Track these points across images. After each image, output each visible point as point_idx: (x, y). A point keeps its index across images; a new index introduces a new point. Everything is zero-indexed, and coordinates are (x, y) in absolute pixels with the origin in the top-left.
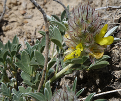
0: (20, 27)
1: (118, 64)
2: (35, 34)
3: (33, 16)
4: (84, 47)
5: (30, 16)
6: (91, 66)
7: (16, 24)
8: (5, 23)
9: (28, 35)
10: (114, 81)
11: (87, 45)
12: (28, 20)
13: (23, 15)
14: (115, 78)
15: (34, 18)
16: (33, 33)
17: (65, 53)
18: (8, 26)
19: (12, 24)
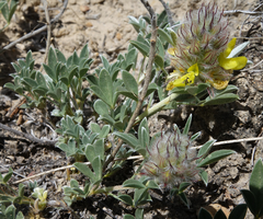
0: (82, 32)
1: (244, 101)
2: (104, 44)
3: (100, 16)
4: (201, 70)
5: (96, 15)
6: (207, 100)
7: (74, 26)
8: (58, 25)
9: (95, 46)
10: (237, 126)
11: (206, 67)
12: (92, 22)
13: (85, 13)
14: (239, 121)
15: (101, 19)
16: (101, 43)
17: (169, 77)
18: (62, 29)
19: (69, 26)
